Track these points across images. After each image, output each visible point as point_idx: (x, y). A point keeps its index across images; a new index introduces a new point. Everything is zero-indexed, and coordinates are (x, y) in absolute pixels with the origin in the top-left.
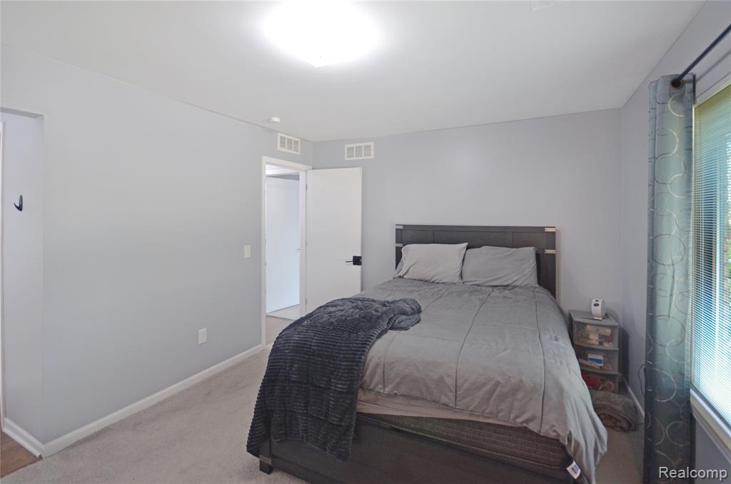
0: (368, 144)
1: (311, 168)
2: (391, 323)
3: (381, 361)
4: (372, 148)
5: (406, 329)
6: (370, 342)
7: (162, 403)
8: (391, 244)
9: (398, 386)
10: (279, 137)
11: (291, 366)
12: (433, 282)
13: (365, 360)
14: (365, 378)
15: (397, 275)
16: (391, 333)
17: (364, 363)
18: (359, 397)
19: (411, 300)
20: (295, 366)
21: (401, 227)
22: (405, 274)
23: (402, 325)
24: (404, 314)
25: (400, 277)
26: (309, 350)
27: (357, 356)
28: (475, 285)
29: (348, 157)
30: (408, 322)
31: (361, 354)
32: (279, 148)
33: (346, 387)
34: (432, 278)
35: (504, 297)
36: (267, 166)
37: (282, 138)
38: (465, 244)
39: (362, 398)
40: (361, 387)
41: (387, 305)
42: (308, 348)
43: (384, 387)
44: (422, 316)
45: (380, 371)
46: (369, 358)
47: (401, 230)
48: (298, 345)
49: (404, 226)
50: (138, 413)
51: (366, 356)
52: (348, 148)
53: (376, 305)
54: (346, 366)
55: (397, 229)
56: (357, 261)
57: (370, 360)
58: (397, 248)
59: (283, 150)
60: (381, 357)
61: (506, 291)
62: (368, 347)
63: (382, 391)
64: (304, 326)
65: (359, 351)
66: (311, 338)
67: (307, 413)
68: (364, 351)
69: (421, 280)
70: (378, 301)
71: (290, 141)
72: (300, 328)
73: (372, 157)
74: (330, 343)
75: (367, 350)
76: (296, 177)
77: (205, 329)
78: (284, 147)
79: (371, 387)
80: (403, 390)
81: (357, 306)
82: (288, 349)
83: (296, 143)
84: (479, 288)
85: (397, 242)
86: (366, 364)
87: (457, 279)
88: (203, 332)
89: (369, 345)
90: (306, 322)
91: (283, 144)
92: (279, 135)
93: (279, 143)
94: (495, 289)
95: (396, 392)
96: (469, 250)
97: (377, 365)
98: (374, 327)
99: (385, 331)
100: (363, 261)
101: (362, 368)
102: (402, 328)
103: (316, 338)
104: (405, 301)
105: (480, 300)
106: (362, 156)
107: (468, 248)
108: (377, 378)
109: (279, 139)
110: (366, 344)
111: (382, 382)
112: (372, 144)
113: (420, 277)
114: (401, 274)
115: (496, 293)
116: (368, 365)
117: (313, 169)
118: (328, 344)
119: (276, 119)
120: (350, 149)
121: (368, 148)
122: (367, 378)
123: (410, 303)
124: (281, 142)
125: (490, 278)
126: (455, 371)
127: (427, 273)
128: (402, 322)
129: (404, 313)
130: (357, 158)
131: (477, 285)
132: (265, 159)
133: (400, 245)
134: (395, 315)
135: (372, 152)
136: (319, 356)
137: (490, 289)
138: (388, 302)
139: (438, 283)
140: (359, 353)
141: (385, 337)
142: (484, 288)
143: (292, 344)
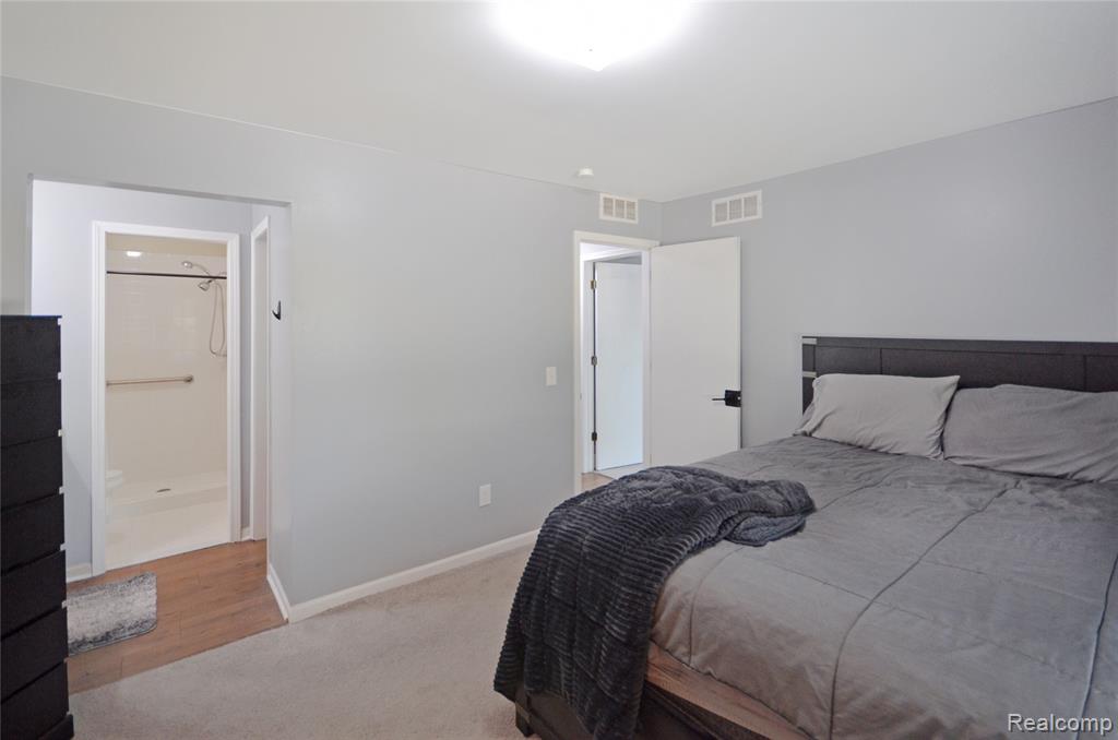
0: (750, 194)
1: (658, 243)
2: (730, 529)
3: (687, 601)
4: (759, 199)
5: (757, 544)
6: (673, 558)
7: (427, 581)
8: (795, 372)
9: (713, 659)
10: (601, 198)
11: (553, 573)
12: (875, 450)
13: (661, 590)
14: (658, 625)
15: (800, 431)
16: (725, 547)
17: (658, 596)
18: (650, 656)
19: (790, 485)
20: (559, 573)
21: (814, 342)
22: (815, 430)
23: (751, 534)
24: (764, 513)
25: (805, 434)
26: (578, 550)
27: (646, 581)
28: (973, 466)
29: (717, 220)
30: (765, 531)
31: (653, 580)
32: (602, 216)
33: (624, 633)
34: (872, 442)
35: (1043, 504)
36: (582, 245)
37: (607, 200)
38: (956, 378)
39: (656, 661)
40: (652, 638)
41: (742, 489)
42: (577, 547)
43: (690, 653)
44: (810, 520)
45: (683, 619)
46: (667, 589)
47: (814, 346)
48: (565, 539)
49: (818, 338)
50: (399, 588)
51: (663, 584)
52: (717, 206)
53: (719, 487)
54: (628, 594)
55: (804, 345)
56: (732, 399)
57: (670, 594)
58: (804, 379)
59: (608, 218)
60: (686, 594)
61: (1050, 491)
62: (669, 568)
63: (685, 659)
64: (581, 508)
65: (650, 571)
66: (584, 531)
67: (571, 659)
68: (660, 574)
69: (850, 445)
70: (727, 478)
71: (620, 204)
72: (575, 511)
73: (759, 216)
74: (608, 545)
75: (665, 573)
76: (634, 260)
77: (489, 486)
78: (611, 214)
79: (669, 645)
80: (721, 670)
81: (682, 484)
82: (551, 543)
83: (631, 205)
84: (982, 474)
85: (804, 369)
86: (663, 598)
87: (930, 450)
88: (485, 490)
89: (671, 565)
90: (586, 502)
91: (608, 210)
92: (602, 196)
93: (602, 209)
94: (1024, 482)
95: (710, 669)
96: (965, 393)
97: (678, 609)
98: (686, 531)
99: (712, 542)
100: (744, 399)
101: (653, 605)
102: (749, 540)
103: (591, 532)
104: (775, 486)
105: (970, 504)
106: (740, 217)
107: (961, 386)
108: (678, 632)
109: (602, 203)
110: (666, 561)
111: (687, 642)
112: (759, 194)
113: (846, 438)
114: (808, 428)
115: (1024, 491)
116: (665, 602)
117: (661, 245)
118: (605, 547)
119: (587, 172)
120: (721, 207)
121: (751, 201)
122: (661, 625)
123: (785, 492)
124: (605, 207)
125: (1015, 456)
126: (832, 664)
127: (863, 432)
128: (752, 528)
129: (767, 511)
130: (734, 221)
131: (982, 468)
132: (578, 234)
133: (812, 374)
134: (740, 512)
135: (759, 209)
136: (594, 566)
137: (1011, 481)
138: (746, 483)
139: (886, 453)
140: (651, 576)
141: (709, 552)
142: (993, 476)
143: (557, 536)
